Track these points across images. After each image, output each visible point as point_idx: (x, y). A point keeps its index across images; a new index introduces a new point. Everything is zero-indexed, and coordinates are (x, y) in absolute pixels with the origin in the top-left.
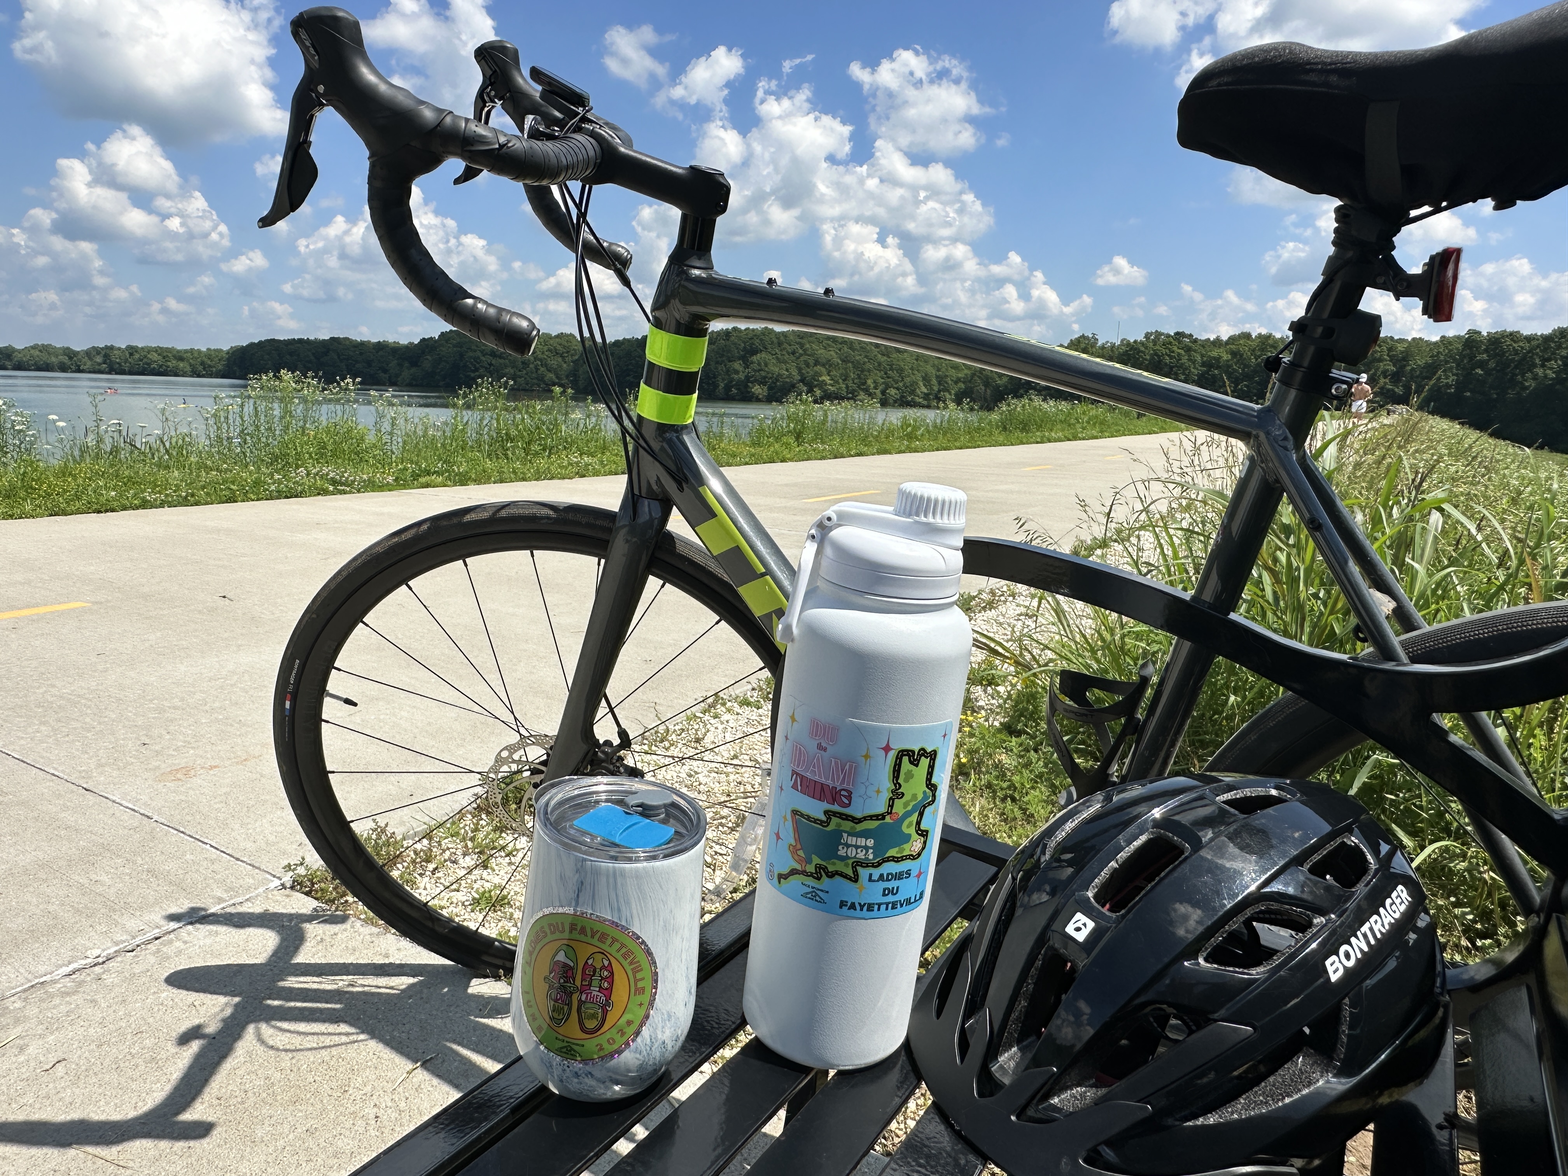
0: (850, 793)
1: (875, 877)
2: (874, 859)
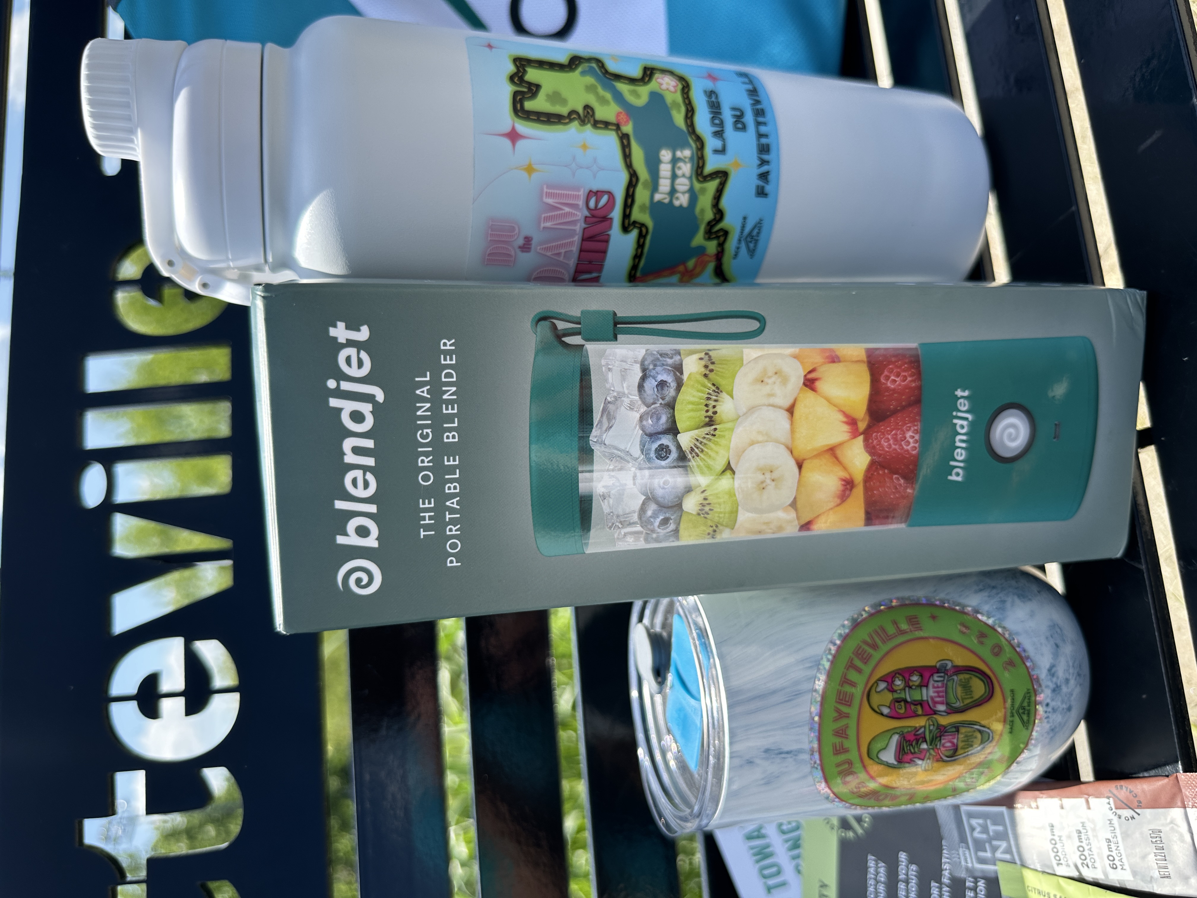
0: (591, 193)
1: (717, 143)
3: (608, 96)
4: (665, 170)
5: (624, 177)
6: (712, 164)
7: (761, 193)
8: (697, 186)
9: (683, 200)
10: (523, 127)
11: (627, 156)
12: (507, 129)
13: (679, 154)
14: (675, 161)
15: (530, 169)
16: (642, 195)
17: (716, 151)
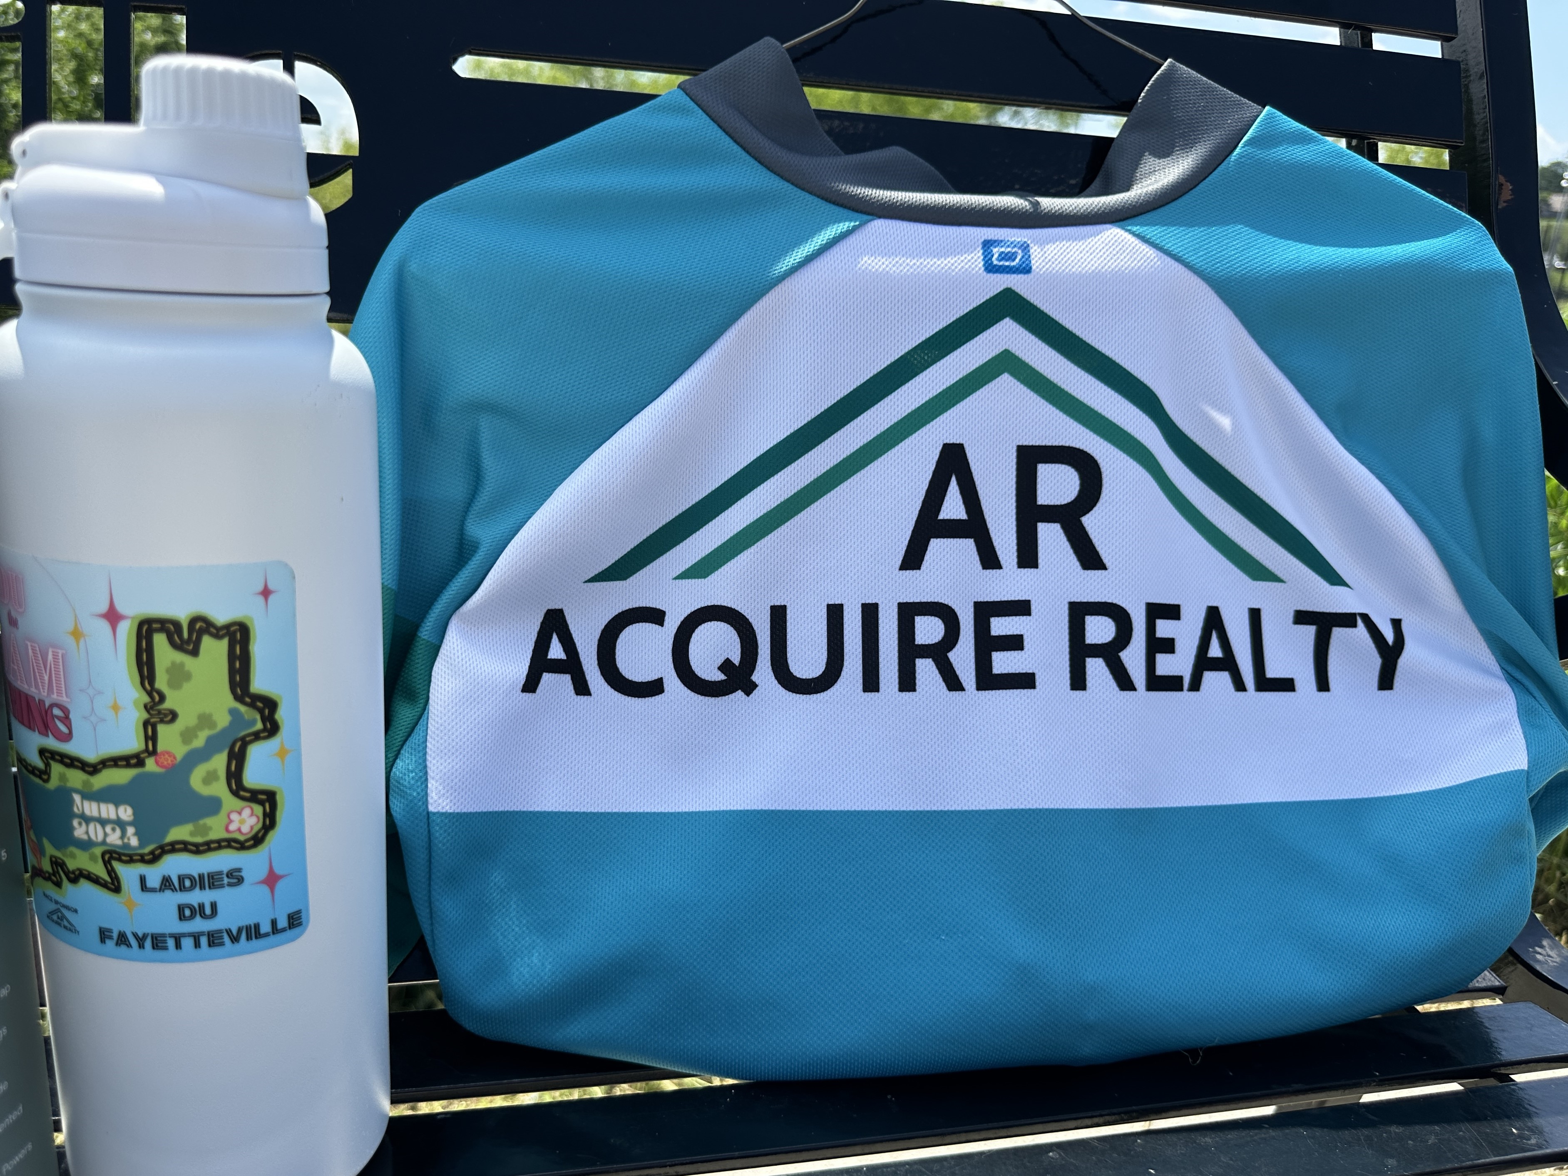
0: (66, 711)
1: (154, 881)
2: (142, 844)
3: (199, 742)
4: (108, 811)
5: (91, 756)
6: (128, 873)
7: (104, 935)
8: (98, 851)
9: (79, 832)
10: (126, 630)
11: (116, 762)
12: (121, 608)
13: (131, 830)
14: (120, 824)
15: (77, 634)
16: (76, 777)
17: (143, 880)
